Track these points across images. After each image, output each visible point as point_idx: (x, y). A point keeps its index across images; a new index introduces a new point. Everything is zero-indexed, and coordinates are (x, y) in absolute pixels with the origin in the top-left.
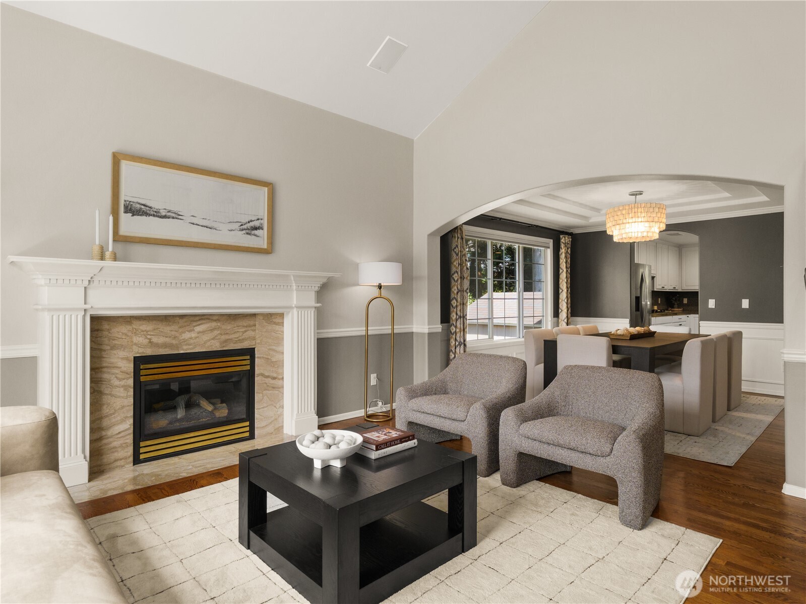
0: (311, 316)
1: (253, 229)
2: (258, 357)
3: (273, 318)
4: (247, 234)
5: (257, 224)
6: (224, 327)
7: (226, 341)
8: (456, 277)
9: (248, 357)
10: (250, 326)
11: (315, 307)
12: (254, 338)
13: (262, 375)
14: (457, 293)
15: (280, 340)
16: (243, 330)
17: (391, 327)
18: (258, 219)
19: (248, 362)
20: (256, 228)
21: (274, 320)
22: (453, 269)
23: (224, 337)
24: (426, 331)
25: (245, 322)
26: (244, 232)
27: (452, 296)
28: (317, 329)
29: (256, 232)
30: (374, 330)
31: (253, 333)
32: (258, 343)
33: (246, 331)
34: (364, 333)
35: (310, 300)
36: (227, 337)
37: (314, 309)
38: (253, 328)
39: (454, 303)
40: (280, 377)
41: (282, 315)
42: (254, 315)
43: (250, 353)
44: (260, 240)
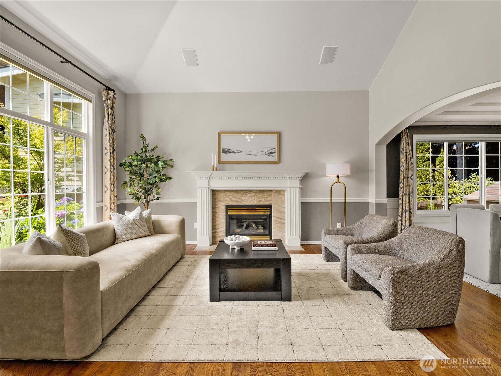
0: (297, 192)
1: (271, 153)
2: (273, 209)
3: (280, 192)
4: (268, 156)
5: (273, 151)
6: (258, 195)
7: (259, 201)
8: (402, 169)
9: (269, 208)
10: (270, 195)
11: (299, 187)
12: (271, 201)
13: (275, 217)
14: (403, 179)
15: (283, 202)
16: (267, 197)
17: (344, 199)
18: (273, 149)
19: (269, 210)
20: (272, 153)
21: (281, 193)
22: (401, 164)
23: (258, 199)
24: (374, 202)
25: (268, 193)
26: (267, 155)
27: (400, 181)
28: (301, 198)
29: (272, 155)
30: (335, 200)
31: (271, 198)
32: (273, 203)
33: (268, 197)
34: (329, 201)
35: (297, 184)
36: (260, 199)
37: (299, 188)
38: (271, 196)
39: (401, 185)
40: (284, 219)
41: (284, 191)
42: (271, 191)
43: (270, 207)
44: (274, 158)
